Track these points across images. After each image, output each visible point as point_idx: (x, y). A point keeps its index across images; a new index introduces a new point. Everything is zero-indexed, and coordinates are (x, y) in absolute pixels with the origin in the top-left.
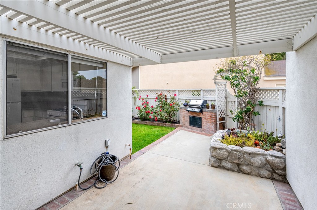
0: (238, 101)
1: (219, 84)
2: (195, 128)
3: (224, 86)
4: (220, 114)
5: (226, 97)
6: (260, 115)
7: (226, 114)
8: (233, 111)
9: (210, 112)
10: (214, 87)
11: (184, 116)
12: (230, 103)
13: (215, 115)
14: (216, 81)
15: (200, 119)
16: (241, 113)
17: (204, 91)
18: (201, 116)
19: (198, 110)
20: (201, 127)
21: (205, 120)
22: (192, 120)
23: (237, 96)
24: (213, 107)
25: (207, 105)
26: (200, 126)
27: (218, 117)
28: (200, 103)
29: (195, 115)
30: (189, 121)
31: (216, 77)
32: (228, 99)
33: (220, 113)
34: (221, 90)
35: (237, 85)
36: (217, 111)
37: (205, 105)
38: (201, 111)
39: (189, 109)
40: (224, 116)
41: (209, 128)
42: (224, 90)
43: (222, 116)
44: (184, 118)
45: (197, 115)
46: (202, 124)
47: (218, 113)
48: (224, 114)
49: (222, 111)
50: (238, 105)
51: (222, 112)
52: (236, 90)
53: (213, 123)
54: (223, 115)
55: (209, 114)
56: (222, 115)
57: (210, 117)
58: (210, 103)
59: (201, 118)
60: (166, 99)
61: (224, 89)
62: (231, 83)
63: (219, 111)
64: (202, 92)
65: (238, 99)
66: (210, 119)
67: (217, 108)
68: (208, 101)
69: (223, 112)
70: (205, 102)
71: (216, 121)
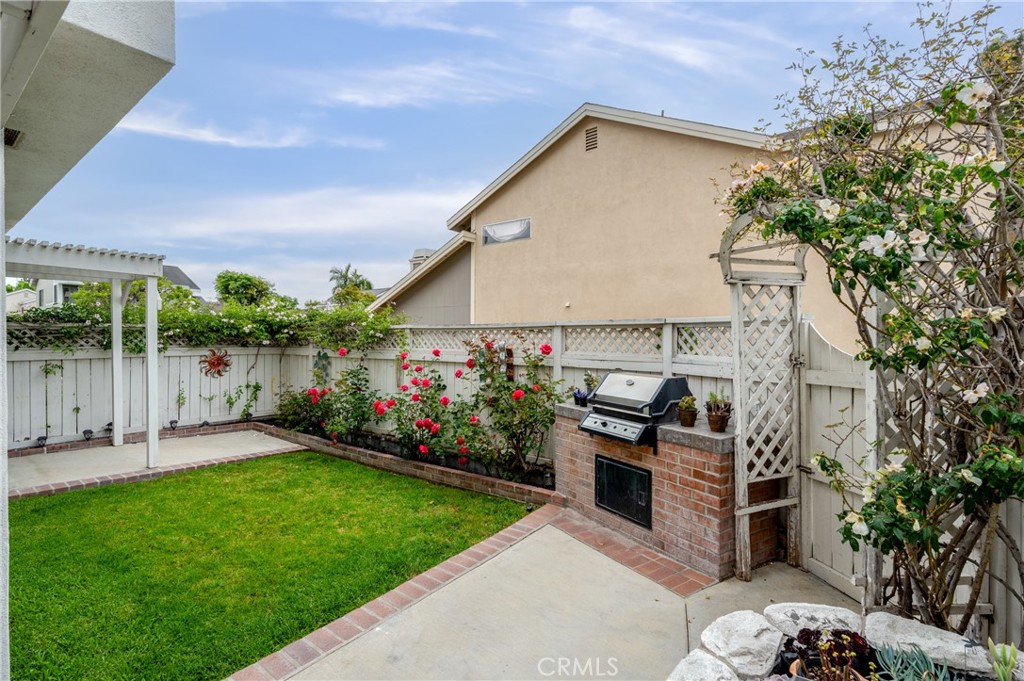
0: (882, 394)
1: (755, 289)
2: (617, 519)
3: (783, 299)
4: (760, 464)
5: (796, 363)
7: (793, 462)
8: (847, 466)
9: (696, 444)
10: (726, 305)
11: (572, 454)
12: (820, 399)
13: (722, 470)
14: (735, 267)
15: (646, 479)
16: (918, 497)
17: (678, 328)
18: (649, 463)
19: (631, 431)
20: (648, 525)
21: (666, 489)
22: (605, 478)
23: (878, 361)
24: (720, 418)
25: (684, 402)
26: (644, 518)
27: (743, 480)
29: (619, 454)
30: (594, 484)
31: (731, 236)
32: (811, 377)
33: (759, 453)
34: (766, 323)
35: (889, 271)
36: (741, 443)
37: (672, 401)
38: (649, 439)
39: (592, 421)
40: (784, 472)
41: (689, 537)
42: (784, 323)
43: (769, 475)
44: (572, 462)
45: (631, 455)
46: (654, 508)
47: (744, 455)
48: (784, 462)
49: (767, 441)
50: (881, 424)
51: (768, 451)
52: (871, 315)
53: (711, 511)
54: (776, 464)
55: (692, 456)
56: (768, 464)
57: (697, 474)
58: (701, 396)
59: (650, 473)
60: (510, 367)
61: (785, 313)
62: (832, 257)
63: (750, 442)
64: (667, 332)
65: (882, 382)
66: (696, 486)
67: (740, 427)
68: (692, 385)
69: (776, 451)
70: (676, 388)
71: (728, 500)
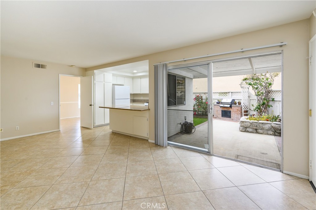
0: (257, 98)
1: (244, 88)
2: (225, 118)
3: (247, 89)
4: (245, 108)
5: (249, 97)
6: (272, 107)
7: (249, 109)
8: (254, 105)
9: (237, 107)
10: (240, 90)
11: (217, 111)
12: (252, 101)
13: (241, 109)
14: (242, 86)
15: (230, 112)
16: (259, 106)
17: (232, 93)
18: (230, 110)
19: (229, 106)
20: (231, 118)
21: (233, 112)
22: (223, 113)
23: (256, 95)
24: (240, 103)
25: (235, 102)
26: (230, 117)
27: (243, 110)
28: (230, 101)
29: (226, 109)
30: (221, 114)
31: (242, 83)
32: (251, 98)
33: (245, 107)
34: (245, 92)
35: (257, 88)
36: (243, 106)
37: (233, 102)
38: (231, 107)
39: (221, 105)
40: (248, 110)
41: (236, 118)
42: (247, 92)
43: (246, 110)
45: (228, 109)
46: (231, 115)
47: (243, 108)
48: (248, 109)
49: (246, 106)
50: (257, 101)
51: (246, 107)
52: (256, 92)
53: (240, 114)
54: (247, 109)
55: (237, 108)
56: (246, 109)
57: (237, 110)
58: (237, 101)
60: (202, 99)
61: (248, 91)
62: (253, 87)
63: (244, 106)
64: (230, 93)
65: (257, 97)
67: (242, 104)
68: (235, 100)
69: (247, 107)
70: (233, 100)
71: (241, 113)
